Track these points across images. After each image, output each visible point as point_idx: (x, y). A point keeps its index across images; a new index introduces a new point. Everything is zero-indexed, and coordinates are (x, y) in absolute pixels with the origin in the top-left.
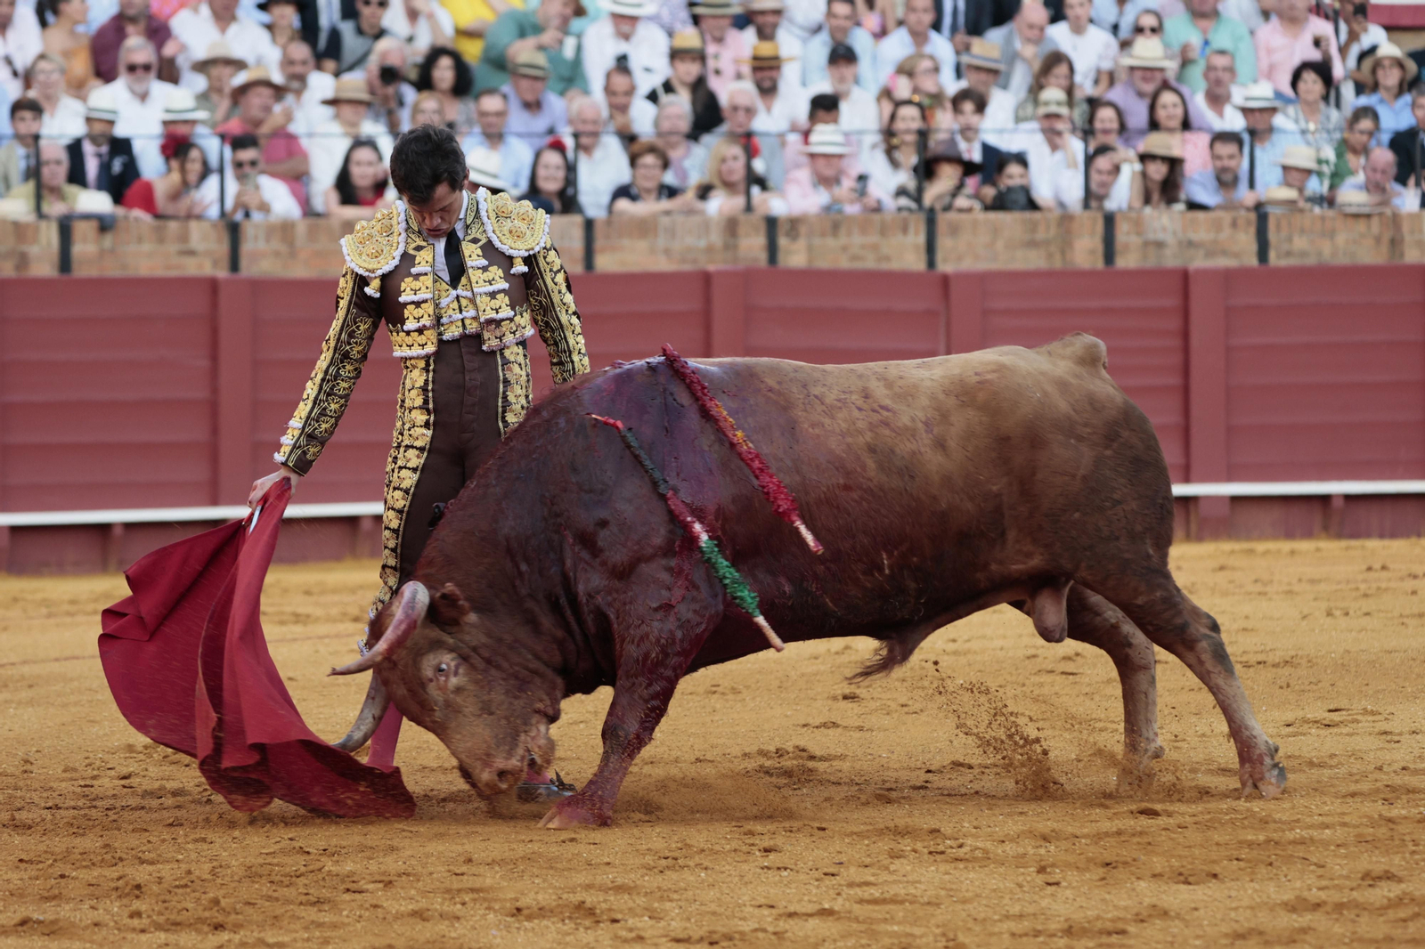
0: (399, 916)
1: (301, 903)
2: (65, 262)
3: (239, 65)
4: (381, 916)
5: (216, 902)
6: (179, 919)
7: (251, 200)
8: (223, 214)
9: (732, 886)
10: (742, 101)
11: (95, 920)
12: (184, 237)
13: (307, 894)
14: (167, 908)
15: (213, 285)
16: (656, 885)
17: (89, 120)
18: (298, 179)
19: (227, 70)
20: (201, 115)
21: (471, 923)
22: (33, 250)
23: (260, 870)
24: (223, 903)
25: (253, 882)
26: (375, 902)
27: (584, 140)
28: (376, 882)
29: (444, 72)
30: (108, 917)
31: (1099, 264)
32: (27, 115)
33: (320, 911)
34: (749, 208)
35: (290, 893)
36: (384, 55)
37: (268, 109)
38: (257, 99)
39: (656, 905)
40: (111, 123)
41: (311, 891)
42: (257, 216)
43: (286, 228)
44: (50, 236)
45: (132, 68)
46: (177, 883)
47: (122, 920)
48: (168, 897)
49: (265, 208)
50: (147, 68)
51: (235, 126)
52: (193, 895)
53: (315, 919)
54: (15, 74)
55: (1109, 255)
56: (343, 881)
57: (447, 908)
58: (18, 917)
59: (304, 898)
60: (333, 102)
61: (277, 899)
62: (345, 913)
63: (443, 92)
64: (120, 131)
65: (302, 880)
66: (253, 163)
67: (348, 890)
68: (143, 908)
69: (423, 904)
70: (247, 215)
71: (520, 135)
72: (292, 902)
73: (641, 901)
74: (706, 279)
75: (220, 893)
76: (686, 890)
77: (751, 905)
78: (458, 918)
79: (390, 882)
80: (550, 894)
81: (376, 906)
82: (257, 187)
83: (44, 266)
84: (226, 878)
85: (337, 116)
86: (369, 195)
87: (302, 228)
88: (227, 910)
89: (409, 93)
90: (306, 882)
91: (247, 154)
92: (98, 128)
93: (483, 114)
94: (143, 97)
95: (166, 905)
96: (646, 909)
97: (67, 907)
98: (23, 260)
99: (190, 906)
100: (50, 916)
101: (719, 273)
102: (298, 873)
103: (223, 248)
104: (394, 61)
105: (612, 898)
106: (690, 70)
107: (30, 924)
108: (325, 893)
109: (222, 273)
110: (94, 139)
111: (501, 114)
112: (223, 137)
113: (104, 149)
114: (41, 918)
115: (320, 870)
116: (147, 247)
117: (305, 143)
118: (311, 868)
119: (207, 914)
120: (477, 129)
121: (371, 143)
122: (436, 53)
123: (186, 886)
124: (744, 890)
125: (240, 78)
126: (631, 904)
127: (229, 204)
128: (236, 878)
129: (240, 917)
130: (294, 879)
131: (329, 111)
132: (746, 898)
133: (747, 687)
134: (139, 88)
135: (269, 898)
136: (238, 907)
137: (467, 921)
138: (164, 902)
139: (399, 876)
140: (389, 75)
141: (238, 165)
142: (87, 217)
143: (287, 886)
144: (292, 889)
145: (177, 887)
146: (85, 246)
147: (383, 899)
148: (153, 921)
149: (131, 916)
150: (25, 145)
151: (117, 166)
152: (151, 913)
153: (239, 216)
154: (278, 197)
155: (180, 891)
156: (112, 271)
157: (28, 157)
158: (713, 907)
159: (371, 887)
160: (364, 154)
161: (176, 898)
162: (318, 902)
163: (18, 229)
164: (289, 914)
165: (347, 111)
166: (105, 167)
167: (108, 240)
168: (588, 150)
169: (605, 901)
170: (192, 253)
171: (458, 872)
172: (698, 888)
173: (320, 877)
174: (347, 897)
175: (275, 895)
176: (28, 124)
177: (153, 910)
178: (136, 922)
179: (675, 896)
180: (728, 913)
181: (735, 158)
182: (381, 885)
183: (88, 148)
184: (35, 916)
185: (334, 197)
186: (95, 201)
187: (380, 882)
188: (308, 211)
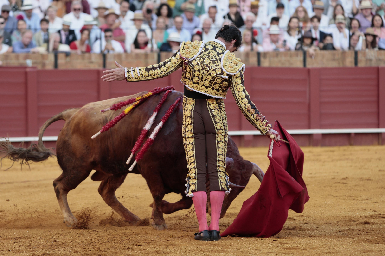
0: (151, 253)
1: (123, 249)
2: (56, 65)
3: (106, 9)
4: (146, 252)
5: (99, 248)
6: (88, 253)
7: (109, 47)
8: (101, 51)
9: (247, 244)
10: (250, 18)
11: (64, 253)
12: (90, 58)
13: (125, 246)
14: (85, 250)
15: (98, 72)
16: (225, 244)
17: (63, 25)
18: (122, 42)
19: (103, 11)
20: (95, 23)
21: (172, 255)
22: (47, 62)
23: (111, 239)
24: (101, 249)
25: (110, 243)
26: (144, 248)
27: (206, 30)
28: (145, 243)
29: (164, 11)
30: (68, 253)
31: (353, 65)
32: (44, 23)
33: (129, 251)
34: (252, 49)
36: (148, 5)
37: (114, 21)
38: (111, 18)
39: (225, 249)
40: (69, 26)
41: (126, 245)
42: (111, 52)
43: (119, 56)
44: (51, 57)
45: (75, 10)
46: (88, 243)
47: (72, 253)
48: (86, 247)
49: (113, 49)
50: (79, 9)
51: (105, 26)
52: (92, 246)
53: (127, 253)
54: (42, 11)
55: (356, 62)
56: (135, 242)
57: (165, 250)
58: (42, 253)
59: (124, 247)
60: (134, 20)
61: (116, 248)
62: (136, 252)
63: (164, 16)
64: (72, 28)
65: (124, 242)
66: (110, 36)
67: (137, 245)
68: (78, 250)
69: (158, 249)
70: (108, 51)
71: (187, 29)
72: (121, 249)
73: (221, 248)
75: (100, 246)
76: (234, 245)
77: (252, 250)
78: (168, 253)
79: (149, 243)
80: (195, 246)
81: (145, 250)
82: (111, 44)
83: (50, 66)
84: (102, 242)
85: (135, 24)
86: (143, 46)
87: (124, 55)
88: (102, 251)
89: (155, 17)
90: (124, 243)
91: (109, 34)
92: (66, 27)
93: (176, 22)
94: (78, 18)
95: (85, 249)
96: (222, 251)
97: (56, 250)
98: (44, 65)
99: (91, 249)
100: (51, 252)
102: (122, 240)
103: (101, 61)
104: (150, 7)
105: (212, 247)
106: (234, 9)
107: (46, 255)
108: (130, 246)
109: (101, 68)
110: (64, 30)
111: (181, 23)
112: (101, 29)
113: (67, 33)
114: (49, 253)
115: (129, 239)
116: (79, 61)
117: (125, 31)
118: (126, 239)
119: (96, 252)
120: (174, 27)
121: (144, 31)
122: (162, 5)
123: (90, 244)
124: (250, 245)
125: (107, 12)
126: (218, 249)
127: (103, 48)
128: (105, 242)
129: (106, 253)
130: (121, 242)
131: (132, 22)
132: (251, 248)
133: (252, 187)
134: (77, 15)
135: (114, 247)
136: (105, 250)
137: (171, 254)
138: (84, 248)
139: (151, 241)
140: (149, 11)
141: (106, 37)
142: (62, 52)
143: (119, 244)
144: (121, 245)
145: (88, 244)
146: (62, 60)
147: (147, 248)
148: (81, 254)
149: (75, 253)
150: (45, 32)
151: (71, 37)
152: (80, 251)
153: (106, 52)
154: (117, 46)
155: (89, 245)
156: (69, 67)
157: (45, 35)
158: (242, 250)
159: (143, 244)
160: (142, 34)
161: (88, 247)
162: (128, 248)
163: (43, 56)
164: (120, 252)
165: (138, 23)
166: (67, 38)
167: (68, 59)
168: (207, 33)
169: (211, 248)
170: (92, 62)
171: (168, 240)
172: (237, 245)
173: (129, 241)
174: (137, 247)
175: (116, 246)
176: (45, 26)
177: (81, 251)
179: (231, 247)
180: (246, 252)
181: (248, 35)
182: (146, 244)
183: (63, 33)
184: (47, 252)
185: (133, 47)
186: (64, 48)
187: (146, 243)
188: (125, 51)
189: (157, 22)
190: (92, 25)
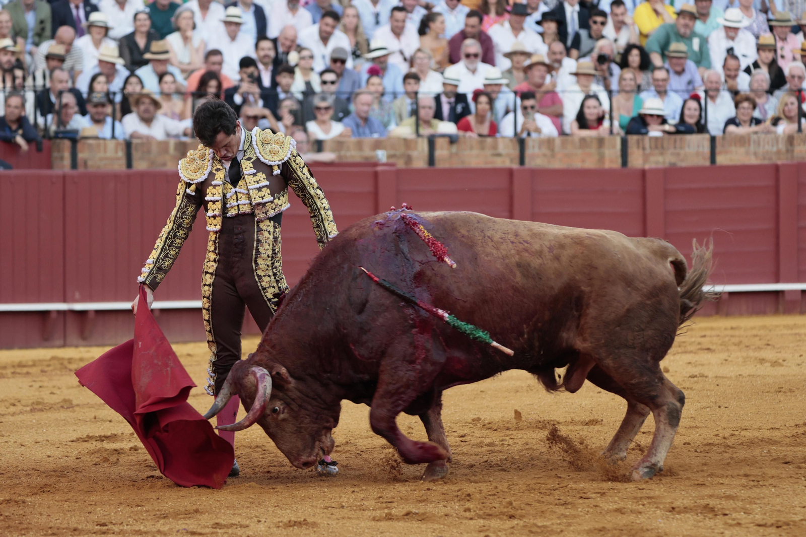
0: (608, 512)
1: (556, 504)
2: (431, 160)
3: (528, 55)
4: (599, 511)
5: (510, 503)
6: (490, 512)
7: (530, 126)
8: (516, 134)
9: (789, 496)
10: (797, 72)
11: (446, 513)
12: (495, 147)
13: (559, 499)
14: (484, 507)
15: (510, 172)
16: (747, 495)
17: (444, 84)
18: (557, 116)
19: (521, 58)
21: (648, 515)
22: (414, 154)
23: (534, 486)
24: (514, 504)
25: (530, 493)
26: (595, 504)
27: (711, 93)
28: (597, 493)
29: (635, 58)
30: (453, 511)
32: (412, 81)
33: (566, 508)
34: (800, 130)
35: (550, 499)
36: (601, 48)
37: (543, 78)
38: (537, 72)
39: (748, 506)
40: (456, 86)
41: (561, 498)
42: (534, 135)
43: (549, 142)
44: (424, 146)
45: (468, 56)
46: (490, 493)
47: (460, 513)
48: (485, 501)
49: (538, 130)
50: (476, 56)
51: (524, 87)
52: (498, 500)
53: (564, 513)
54: (405, 59)
56: (579, 493)
57: (635, 507)
58: (404, 512)
59: (557, 502)
60: (576, 74)
61: (543, 502)
62: (580, 510)
63: (634, 68)
64: (461, 90)
65: (557, 492)
66: (532, 107)
67: (581, 497)
68: (472, 506)
69: (622, 505)
70: (529, 134)
71: (676, 91)
72: (551, 504)
73: (740, 504)
74: (777, 168)
75: (513, 499)
76: (764, 498)
77: (800, 507)
78: (640, 513)
79: (604, 493)
80: (691, 500)
81: (596, 506)
82: (534, 120)
83: (420, 162)
84: (516, 491)
85: (578, 82)
86: (595, 124)
87: (558, 141)
88: (517, 508)
89: (616, 69)
90: (558, 493)
91: (529, 103)
92: (449, 89)
93: (655, 80)
94: (474, 71)
95: (484, 505)
96: (742, 508)
97: (431, 506)
98: (409, 159)
99: (497, 505)
100: (421, 511)
101: (784, 166)
102: (555, 488)
103: (516, 152)
104: (606, 51)
105: (724, 502)
106: (769, 56)
107: (411, 515)
108: (570, 499)
109: (515, 166)
110: (447, 94)
111: (665, 80)
112: (516, 93)
113: (453, 100)
114: (417, 511)
115: (566, 486)
116: (475, 152)
117: (561, 95)
118: (561, 485)
119: (505, 510)
120: (653, 88)
121: (596, 97)
122: (630, 47)
123: (494, 495)
124: (796, 498)
126: (734, 506)
127: (519, 129)
128: (521, 491)
129: (523, 511)
130: (553, 491)
132: (796, 503)
133: (798, 389)
134: (471, 67)
135: (539, 502)
136: (522, 506)
137: (645, 514)
138: (483, 503)
139: (609, 489)
140: (602, 59)
141: (525, 108)
142: (443, 136)
143: (549, 495)
144: (551, 497)
145: (490, 495)
146: (442, 151)
147: (600, 502)
148: (477, 513)
149: (465, 511)
150: (411, 98)
151: (459, 109)
152: (475, 509)
153: (524, 135)
154: (545, 125)
155: (491, 497)
156: (456, 164)
157: (412, 104)
158: (778, 507)
159: (594, 495)
160: (591, 102)
161: (489, 501)
162: (565, 504)
163: (406, 142)
164: (549, 510)
165: (583, 79)
166: (453, 109)
167: (454, 148)
168: (713, 98)
169: (720, 504)
170: (499, 155)
171: (641, 488)
172: (770, 497)
173: (566, 490)
174: (581, 501)
175: (542, 500)
176: (412, 86)
177: (477, 508)
178: (467, 514)
179: (758, 502)
180: (787, 511)
181: (792, 104)
182: (599, 495)
183: (444, 99)
184: (414, 511)
185: (575, 125)
186: (447, 127)
187: (599, 493)
188: (562, 133)
189: (621, 79)
190: (500, 85)
